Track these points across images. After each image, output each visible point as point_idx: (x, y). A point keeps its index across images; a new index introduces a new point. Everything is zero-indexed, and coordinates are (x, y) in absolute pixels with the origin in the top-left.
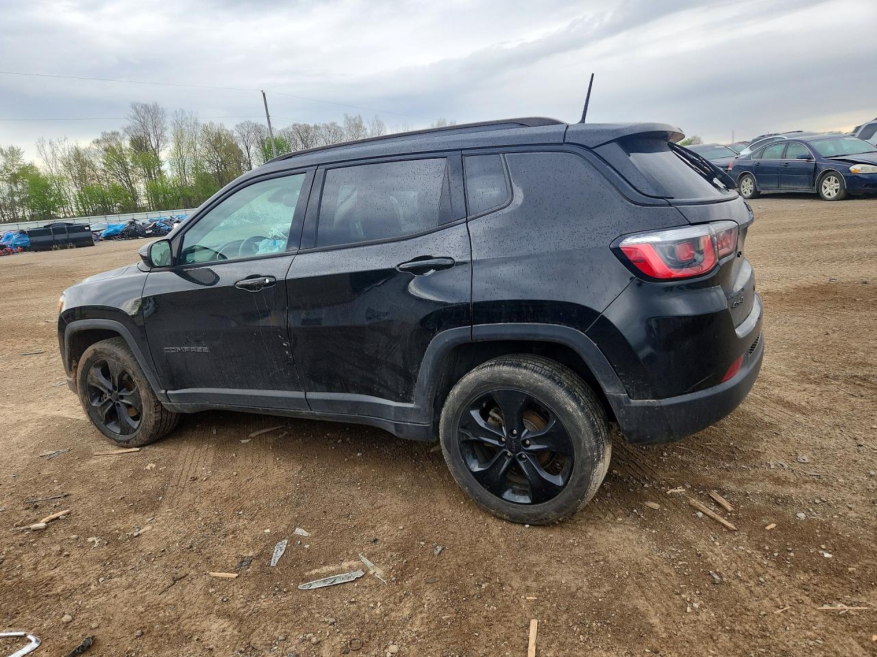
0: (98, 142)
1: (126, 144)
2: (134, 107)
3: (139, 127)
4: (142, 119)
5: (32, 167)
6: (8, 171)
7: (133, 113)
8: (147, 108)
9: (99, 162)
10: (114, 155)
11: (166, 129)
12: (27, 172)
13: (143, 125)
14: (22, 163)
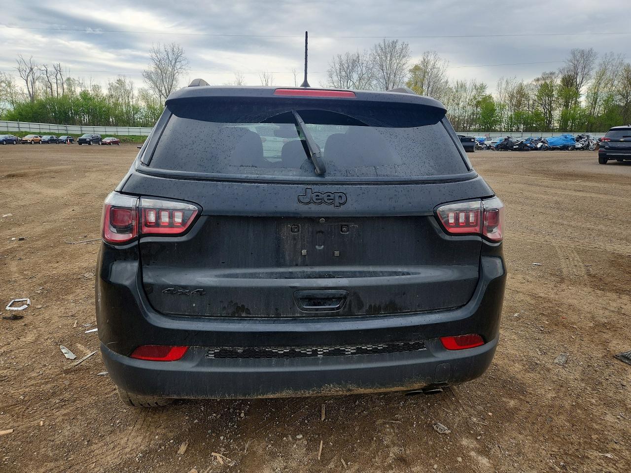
0: (538, 80)
1: (558, 81)
2: (573, 53)
3: (572, 68)
4: (576, 62)
5: (490, 97)
6: (476, 99)
7: (570, 57)
8: (582, 53)
9: (533, 95)
10: (546, 90)
11: (592, 69)
12: (487, 100)
13: (575, 67)
14: (484, 94)
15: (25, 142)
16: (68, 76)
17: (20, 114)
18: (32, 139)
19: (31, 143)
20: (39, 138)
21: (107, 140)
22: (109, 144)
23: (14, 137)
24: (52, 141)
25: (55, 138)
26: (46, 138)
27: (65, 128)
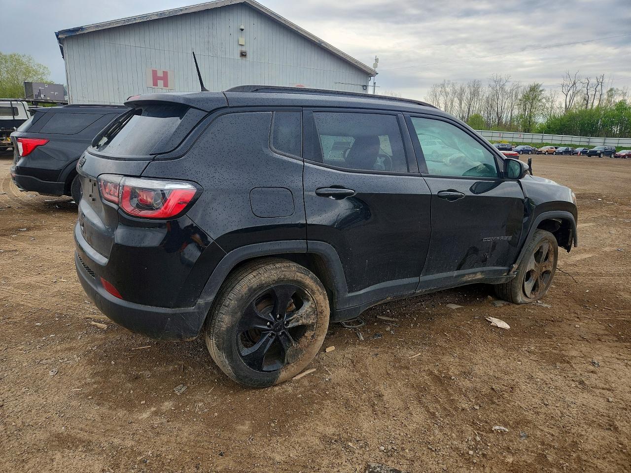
15: (540, 153)
16: (612, 87)
17: (549, 127)
18: (547, 150)
19: (545, 153)
20: (554, 149)
21: (623, 153)
22: (624, 157)
23: (530, 148)
24: (567, 152)
25: (570, 149)
26: (561, 149)
27: (588, 140)
